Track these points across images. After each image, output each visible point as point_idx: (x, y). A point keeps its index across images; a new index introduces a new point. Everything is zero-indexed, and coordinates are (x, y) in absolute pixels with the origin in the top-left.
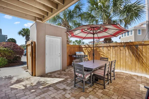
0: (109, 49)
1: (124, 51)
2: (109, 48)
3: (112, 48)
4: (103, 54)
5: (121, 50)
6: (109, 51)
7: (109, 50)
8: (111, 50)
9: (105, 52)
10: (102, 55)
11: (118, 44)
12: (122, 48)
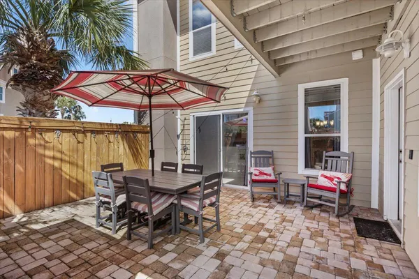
0: (80, 140)
1: (116, 143)
2: (80, 136)
3: (89, 135)
4: (58, 155)
5: (110, 142)
6: (80, 145)
7: (79, 142)
8: (87, 142)
9: (65, 149)
10: (54, 158)
11: (106, 127)
12: (112, 137)
